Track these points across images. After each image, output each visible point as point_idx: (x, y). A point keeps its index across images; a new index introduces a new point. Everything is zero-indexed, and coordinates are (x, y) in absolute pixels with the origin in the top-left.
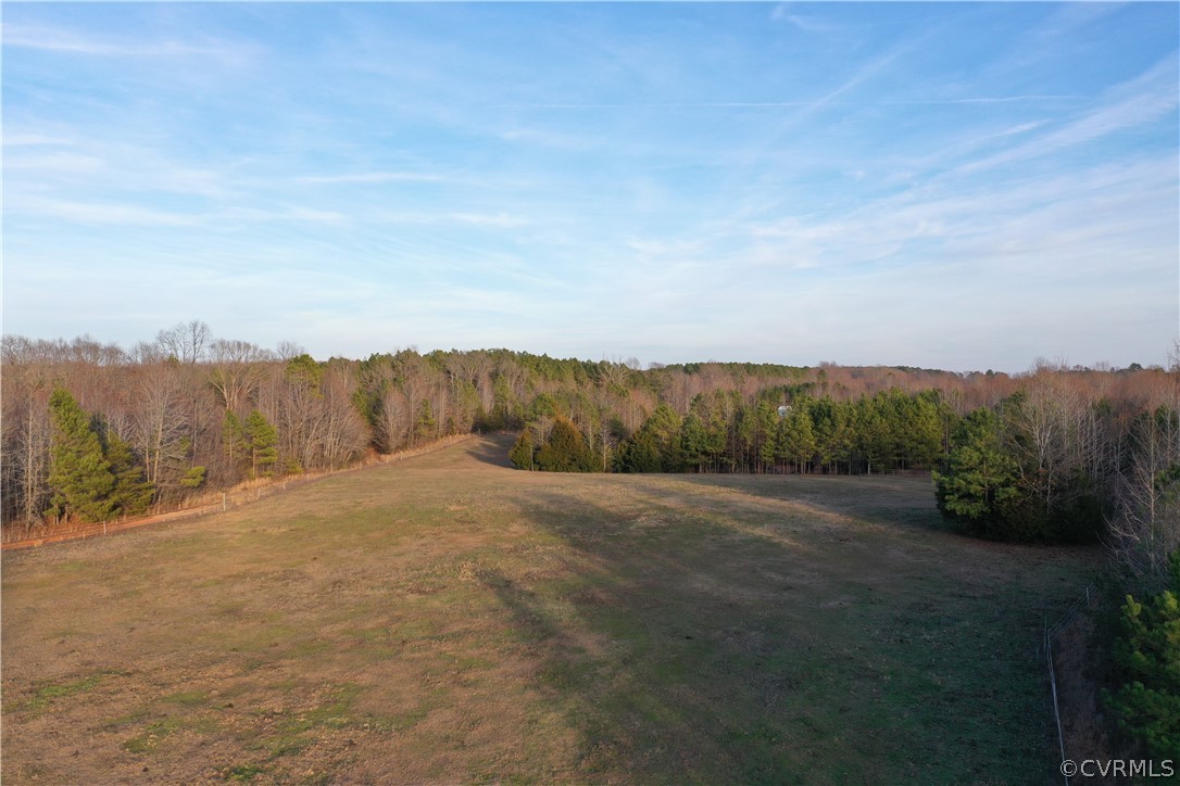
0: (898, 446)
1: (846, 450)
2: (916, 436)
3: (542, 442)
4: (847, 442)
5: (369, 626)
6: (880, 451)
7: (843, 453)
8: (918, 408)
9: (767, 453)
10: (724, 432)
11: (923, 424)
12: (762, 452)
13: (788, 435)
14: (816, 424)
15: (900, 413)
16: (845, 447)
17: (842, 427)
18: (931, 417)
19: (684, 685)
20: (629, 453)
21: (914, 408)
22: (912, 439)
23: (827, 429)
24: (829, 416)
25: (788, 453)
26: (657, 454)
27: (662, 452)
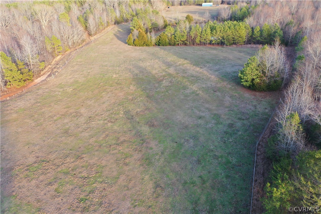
0: (233, 38)
1: (219, 40)
2: (238, 35)
3: (135, 37)
4: (220, 37)
5: (101, 139)
6: (228, 40)
7: (218, 41)
8: (240, 27)
9: (198, 40)
10: (186, 34)
11: (241, 31)
12: (196, 40)
13: (204, 35)
14: (212, 32)
15: (235, 28)
16: (219, 39)
17: (219, 33)
18: (243, 29)
19: (175, 163)
20: (160, 40)
21: (239, 27)
22: (237, 36)
23: (214, 34)
24: (215, 29)
25: (203, 40)
26: (167, 40)
27: (169, 40)
